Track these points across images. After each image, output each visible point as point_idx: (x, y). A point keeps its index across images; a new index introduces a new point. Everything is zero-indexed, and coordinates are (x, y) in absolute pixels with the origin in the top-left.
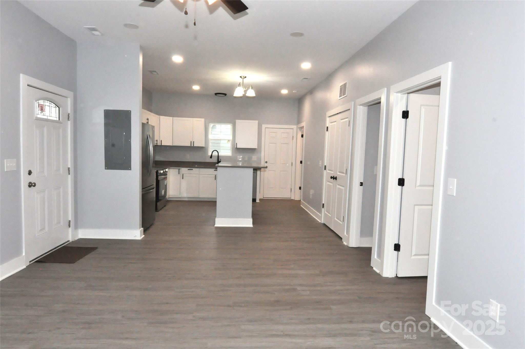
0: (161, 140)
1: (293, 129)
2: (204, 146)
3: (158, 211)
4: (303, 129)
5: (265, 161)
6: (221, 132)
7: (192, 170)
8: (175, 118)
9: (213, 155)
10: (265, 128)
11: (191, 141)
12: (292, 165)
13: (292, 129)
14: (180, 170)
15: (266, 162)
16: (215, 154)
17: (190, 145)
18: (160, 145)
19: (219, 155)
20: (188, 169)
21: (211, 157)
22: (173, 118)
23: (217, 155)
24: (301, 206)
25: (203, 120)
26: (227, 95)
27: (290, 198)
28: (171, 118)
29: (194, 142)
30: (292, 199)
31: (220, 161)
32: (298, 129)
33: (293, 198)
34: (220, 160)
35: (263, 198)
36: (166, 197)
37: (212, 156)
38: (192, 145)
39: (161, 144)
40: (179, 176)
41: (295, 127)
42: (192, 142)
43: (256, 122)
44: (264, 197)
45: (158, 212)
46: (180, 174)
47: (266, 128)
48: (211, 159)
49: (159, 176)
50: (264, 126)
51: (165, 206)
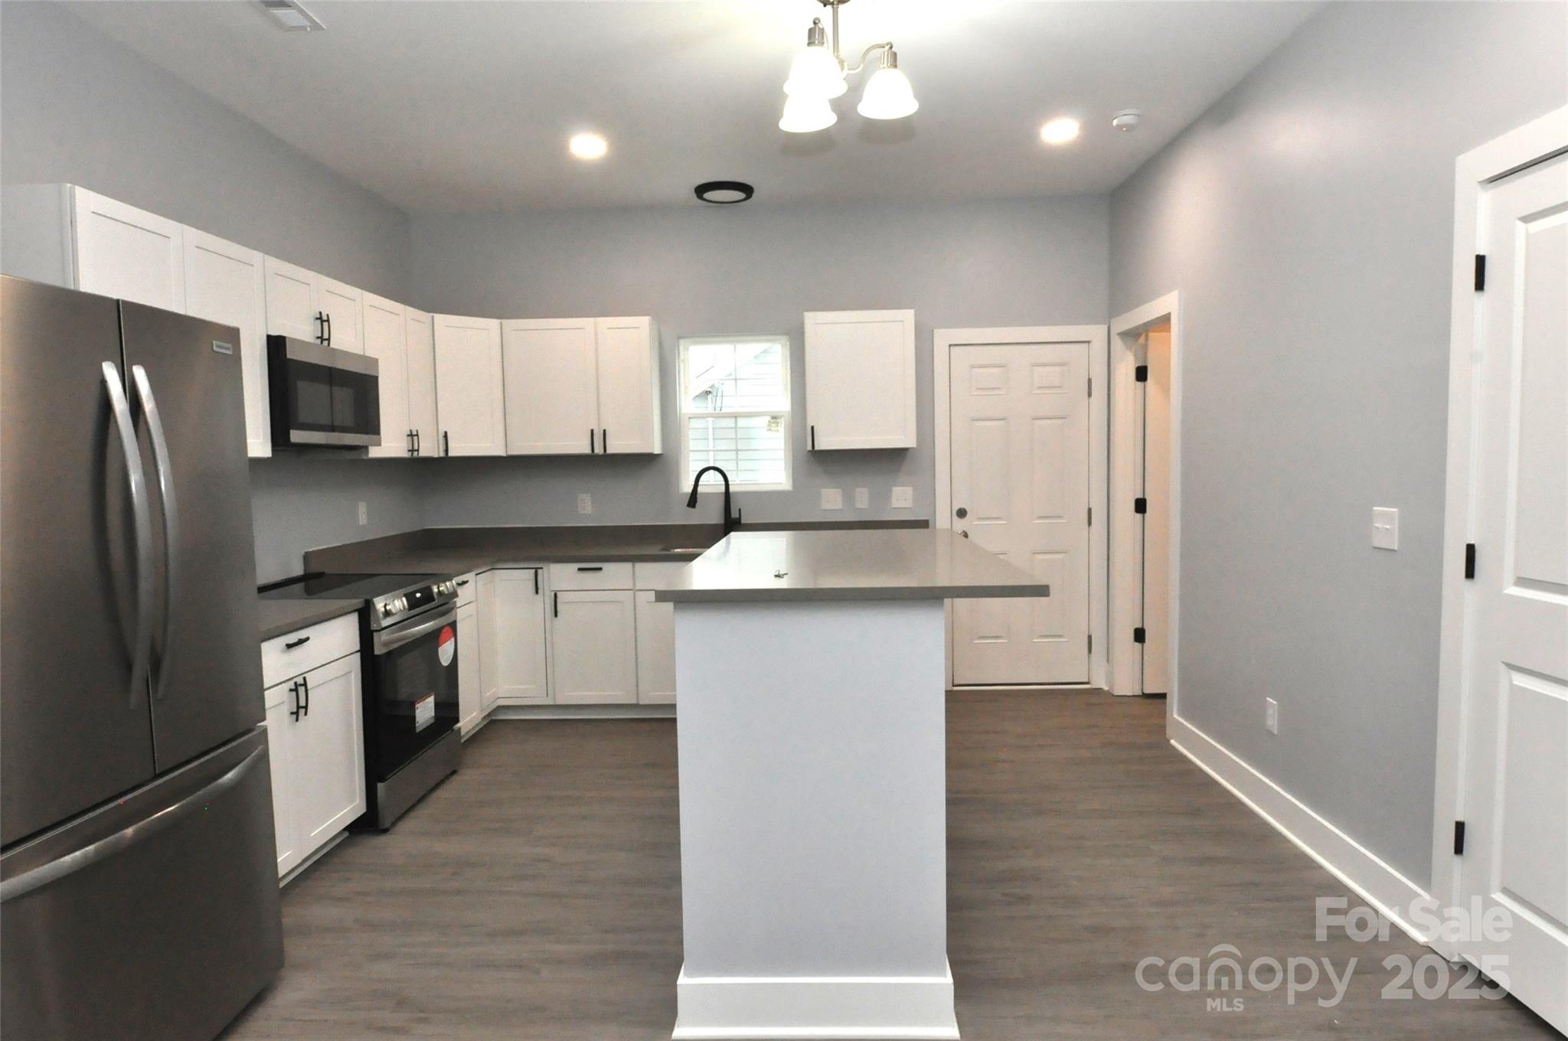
0: (446, 433)
1: (1089, 342)
2: (657, 450)
3: (385, 831)
4: (1142, 340)
5: (955, 509)
6: (736, 380)
7: (600, 569)
8: (511, 324)
9: (700, 489)
10: (950, 345)
11: (592, 431)
12: (1090, 523)
13: (1087, 345)
14: (540, 571)
15: (962, 513)
16: (712, 483)
17: (587, 450)
18: (442, 454)
19: (732, 489)
20: (580, 569)
21: (693, 499)
22: (504, 321)
23: (723, 489)
24: (1173, 742)
25: (644, 322)
26: (754, 195)
27: (1086, 680)
28: (493, 323)
29: (605, 431)
30: (1095, 684)
31: (738, 516)
32: (1118, 344)
33: (1100, 682)
34: (734, 514)
35: (954, 686)
36: (459, 725)
37: (698, 496)
38: (599, 450)
39: (447, 451)
40: (541, 605)
41: (1096, 333)
42: (595, 432)
43: (908, 316)
44: (956, 683)
45: (382, 840)
46: (540, 591)
47: (952, 348)
48: (690, 509)
49: (375, 634)
50: (943, 337)
51: (454, 772)
